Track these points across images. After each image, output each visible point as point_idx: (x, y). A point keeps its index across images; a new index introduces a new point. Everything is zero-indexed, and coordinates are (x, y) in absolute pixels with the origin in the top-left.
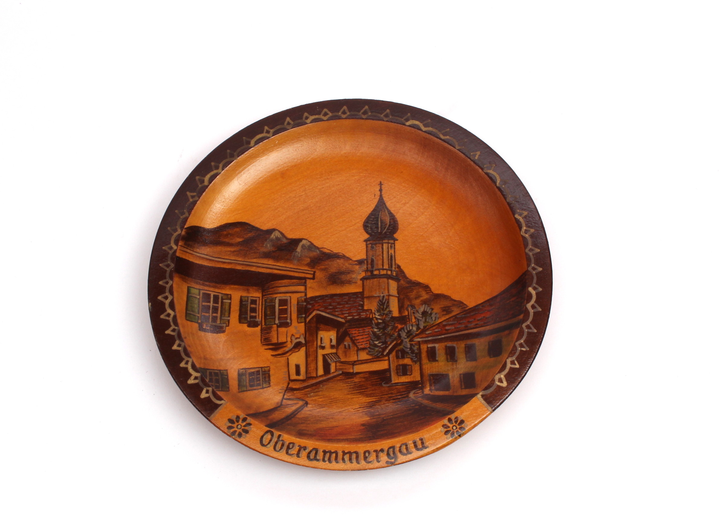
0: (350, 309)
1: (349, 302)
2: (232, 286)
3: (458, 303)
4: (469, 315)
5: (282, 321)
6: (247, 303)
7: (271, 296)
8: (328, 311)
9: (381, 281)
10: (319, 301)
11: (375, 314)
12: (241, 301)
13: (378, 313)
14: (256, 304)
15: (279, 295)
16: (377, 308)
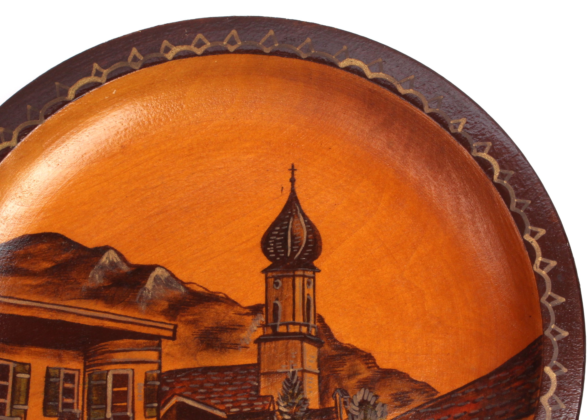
0: (235, 395)
1: (234, 383)
2: (33, 349)
3: (422, 386)
4: (440, 408)
5: (119, 414)
6: (58, 379)
7: (100, 368)
8: (198, 397)
9: (289, 345)
10: (183, 379)
11: (278, 404)
12: (48, 376)
13: (283, 403)
14: (73, 383)
15: (113, 367)
16: (282, 395)
